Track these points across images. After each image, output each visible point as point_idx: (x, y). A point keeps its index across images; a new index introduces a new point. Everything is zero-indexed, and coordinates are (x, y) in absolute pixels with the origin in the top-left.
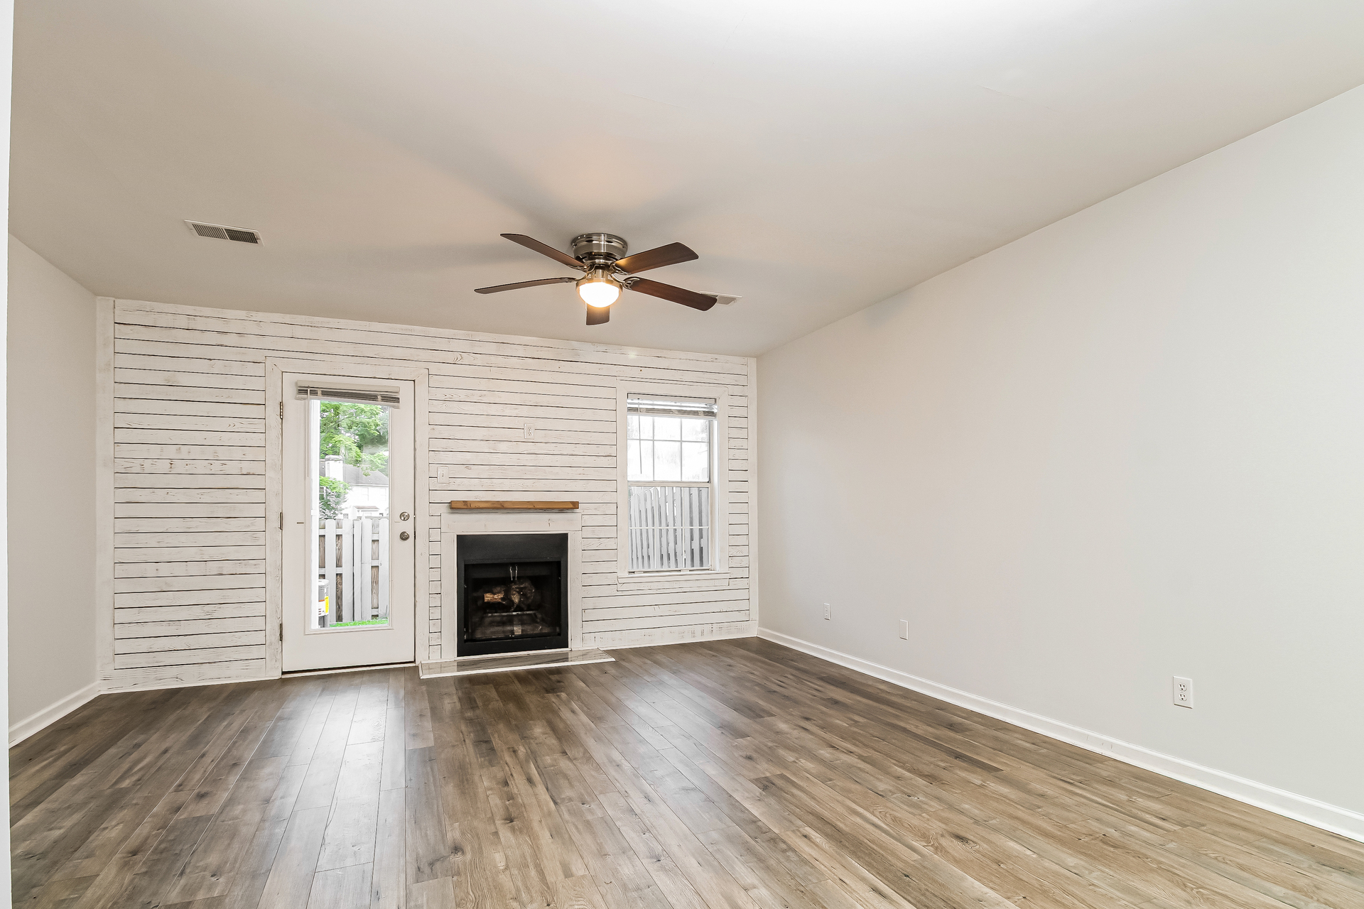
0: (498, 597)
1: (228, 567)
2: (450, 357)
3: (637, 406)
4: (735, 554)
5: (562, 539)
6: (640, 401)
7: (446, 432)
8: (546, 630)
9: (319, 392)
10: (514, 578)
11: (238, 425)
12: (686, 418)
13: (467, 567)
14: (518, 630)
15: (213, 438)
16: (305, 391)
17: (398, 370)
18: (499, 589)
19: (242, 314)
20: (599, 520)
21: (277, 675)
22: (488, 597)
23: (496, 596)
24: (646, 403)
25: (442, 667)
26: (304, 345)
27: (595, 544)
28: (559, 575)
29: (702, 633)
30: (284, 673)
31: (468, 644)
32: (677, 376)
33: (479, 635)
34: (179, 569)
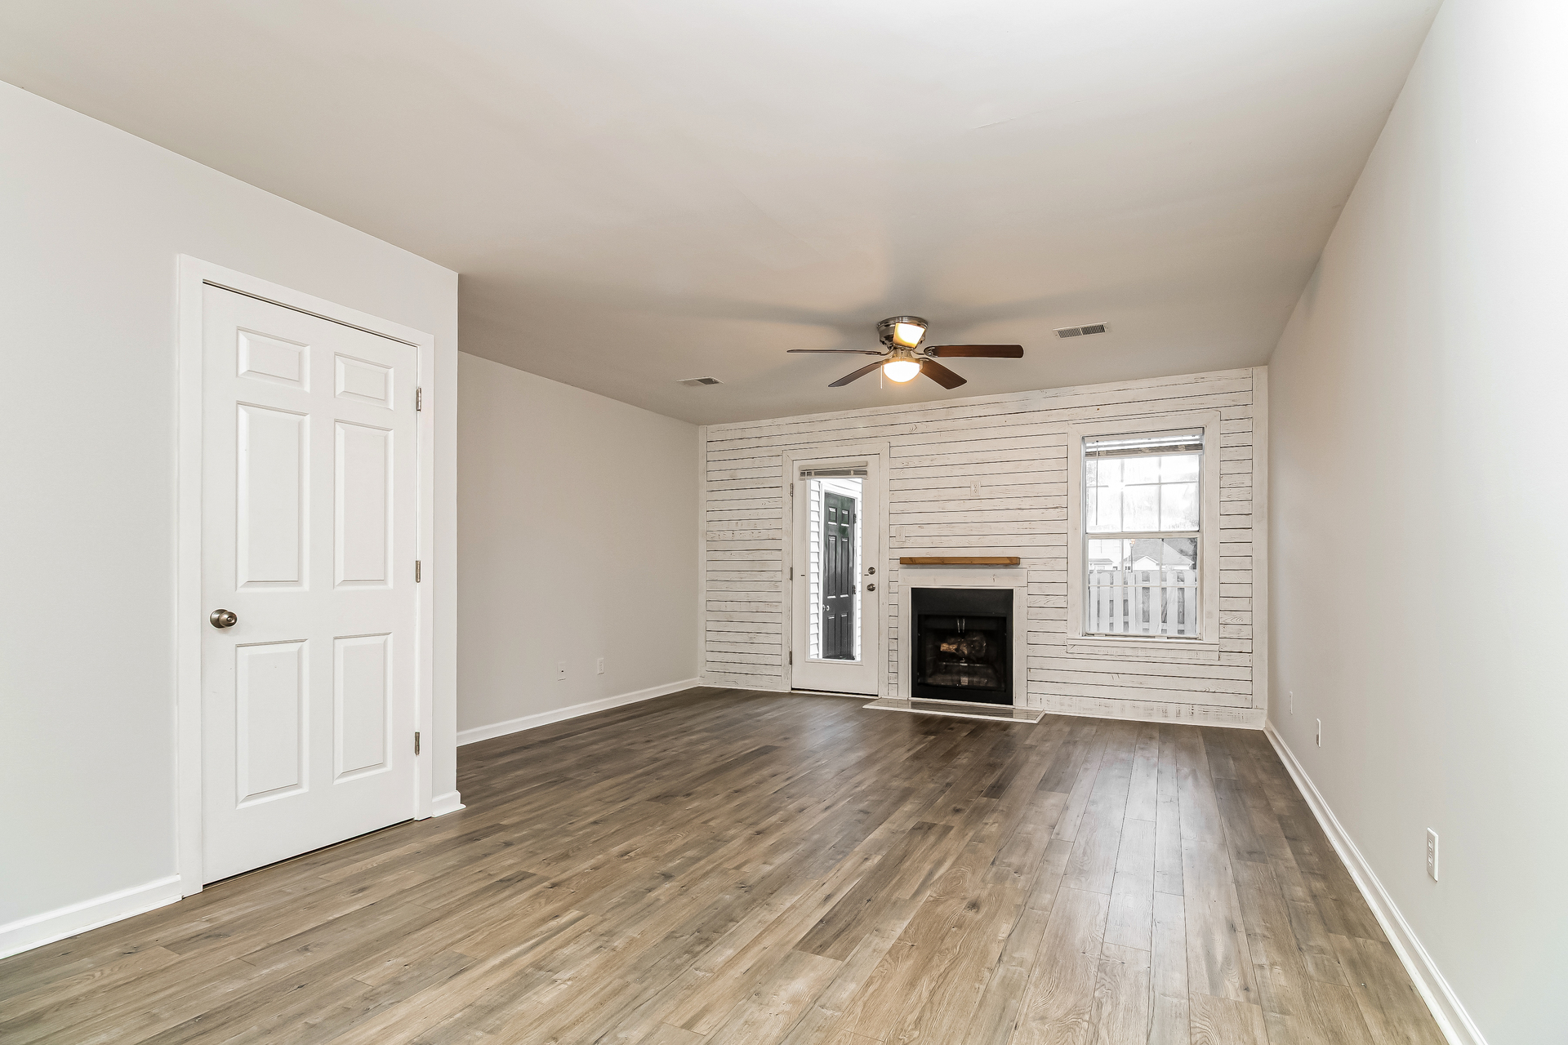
0: (953, 648)
1: (762, 607)
2: (906, 429)
3: (1095, 450)
4: (1229, 621)
5: (1008, 595)
6: (1099, 444)
7: (903, 496)
8: (990, 685)
9: (813, 473)
10: (961, 630)
11: (767, 503)
12: (1168, 455)
13: (919, 616)
14: (965, 681)
15: (753, 514)
16: (806, 473)
17: (867, 447)
18: (953, 640)
19: (769, 422)
20: (1048, 577)
21: (788, 690)
22: (944, 647)
23: (951, 647)
24: (1105, 445)
25: (898, 703)
26: (804, 438)
27: (1042, 601)
28: (1005, 631)
29: (1178, 714)
30: (793, 689)
31: (921, 687)
32: (1146, 408)
33: (930, 681)
34: (736, 606)
